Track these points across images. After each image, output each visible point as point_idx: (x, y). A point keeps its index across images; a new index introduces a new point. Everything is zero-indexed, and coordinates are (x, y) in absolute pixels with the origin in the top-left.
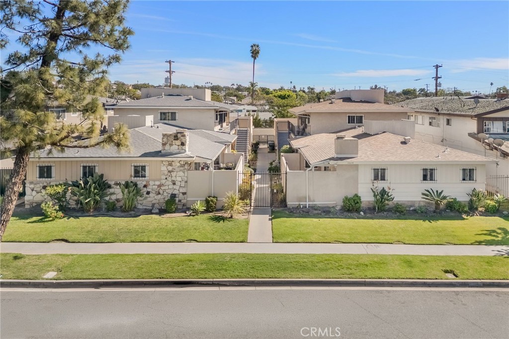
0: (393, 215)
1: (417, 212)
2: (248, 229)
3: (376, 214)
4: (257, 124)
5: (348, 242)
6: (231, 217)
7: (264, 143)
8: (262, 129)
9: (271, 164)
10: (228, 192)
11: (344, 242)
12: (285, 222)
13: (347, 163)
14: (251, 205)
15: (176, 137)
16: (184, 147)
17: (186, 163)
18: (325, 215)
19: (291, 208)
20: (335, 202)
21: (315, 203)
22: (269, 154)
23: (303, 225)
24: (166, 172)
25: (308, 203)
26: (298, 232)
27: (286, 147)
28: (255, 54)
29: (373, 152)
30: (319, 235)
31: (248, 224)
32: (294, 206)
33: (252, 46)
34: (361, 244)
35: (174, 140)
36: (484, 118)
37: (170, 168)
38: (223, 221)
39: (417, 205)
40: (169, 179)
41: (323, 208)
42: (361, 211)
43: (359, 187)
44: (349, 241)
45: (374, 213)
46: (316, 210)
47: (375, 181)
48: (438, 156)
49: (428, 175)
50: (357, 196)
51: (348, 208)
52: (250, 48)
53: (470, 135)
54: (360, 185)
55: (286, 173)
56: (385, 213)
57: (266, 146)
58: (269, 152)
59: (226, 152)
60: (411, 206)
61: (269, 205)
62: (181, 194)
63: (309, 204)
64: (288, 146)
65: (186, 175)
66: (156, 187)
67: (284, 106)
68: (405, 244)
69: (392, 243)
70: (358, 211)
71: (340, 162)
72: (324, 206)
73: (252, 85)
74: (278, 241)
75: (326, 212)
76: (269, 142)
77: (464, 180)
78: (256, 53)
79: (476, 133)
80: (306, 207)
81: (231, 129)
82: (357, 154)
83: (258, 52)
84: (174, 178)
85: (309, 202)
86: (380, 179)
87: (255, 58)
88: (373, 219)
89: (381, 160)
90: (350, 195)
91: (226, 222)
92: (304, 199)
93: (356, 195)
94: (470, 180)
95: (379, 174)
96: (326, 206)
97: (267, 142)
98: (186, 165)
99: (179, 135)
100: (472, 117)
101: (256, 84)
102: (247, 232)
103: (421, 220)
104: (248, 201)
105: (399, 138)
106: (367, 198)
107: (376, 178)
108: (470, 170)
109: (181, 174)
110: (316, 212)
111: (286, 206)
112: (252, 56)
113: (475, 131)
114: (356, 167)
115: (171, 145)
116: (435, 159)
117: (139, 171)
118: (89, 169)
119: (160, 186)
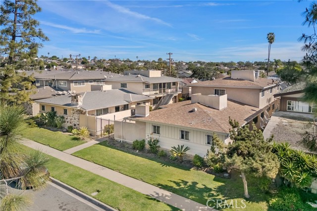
2: (76, 146)
24: (72, 114)
25: (122, 140)
35: (75, 98)
37: (73, 112)
40: (73, 117)
43: (146, 135)
49: (185, 135)
68: (119, 172)
69: (113, 170)
82: (145, 115)
84: (75, 117)
86: (157, 133)
90: (141, 140)
95: (156, 130)
109: (77, 115)
114: (145, 123)
117: (65, 112)
118: (53, 109)
119: (71, 119)
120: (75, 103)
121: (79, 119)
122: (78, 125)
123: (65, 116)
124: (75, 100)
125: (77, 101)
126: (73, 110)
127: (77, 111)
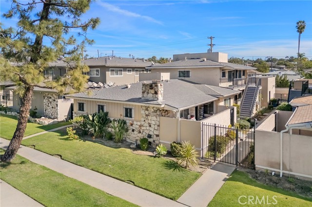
14: (215, 159)
15: (151, 87)
16: (157, 96)
17: (158, 109)
19: (259, 172)
21: (291, 173)
24: (144, 116)
25: (281, 172)
31: (197, 179)
32: (263, 171)
33: (298, 23)
35: (150, 89)
37: (147, 112)
40: (147, 121)
46: (290, 182)
55: (254, 132)
62: (155, 136)
63: (283, 173)
65: (158, 120)
66: (138, 126)
80: (279, 175)
83: (304, 27)
84: (150, 121)
85: (283, 170)
91: (177, 170)
92: (278, 166)
98: (158, 111)
99: (153, 85)
109: (154, 118)
111: (254, 168)
112: (298, 31)
115: (148, 93)
117: (128, 112)
118: (101, 108)
119: (141, 126)
120: (150, 96)
121: (159, 126)
122: (157, 136)
123: (128, 121)
124: (152, 91)
125: (156, 93)
126: (147, 110)
127: (155, 111)
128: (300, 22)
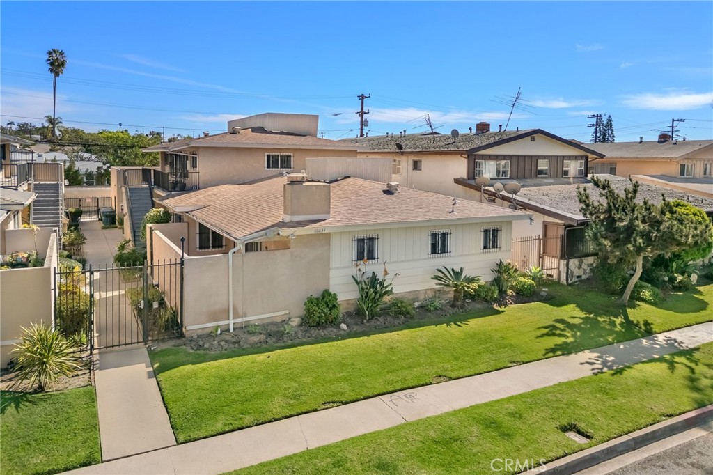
0: (397, 322)
1: (429, 311)
2: (95, 415)
3: (368, 324)
4: (74, 178)
5: (351, 399)
6: (41, 389)
7: (89, 213)
8: (84, 189)
9: (122, 247)
10: (29, 326)
11: (344, 400)
12: (193, 375)
13: (313, 232)
14: (92, 347)
18: (276, 342)
19: (195, 337)
20: (287, 312)
21: (246, 319)
22: (105, 231)
23: (239, 378)
25: (231, 322)
26: (235, 397)
27: (154, 212)
28: (56, 65)
29: (349, 209)
30: (284, 395)
31: (93, 400)
32: (200, 332)
33: (50, 53)
34: (377, 398)
36: (475, 155)
38: (17, 407)
39: (422, 297)
41: (264, 326)
42: (341, 323)
43: (331, 276)
44: (353, 396)
45: (362, 323)
46: (253, 333)
47: (359, 262)
48: (453, 211)
49: (439, 244)
50: (330, 294)
51: (318, 319)
52: (47, 57)
53: (457, 181)
54: (332, 273)
55: (182, 263)
56: (381, 319)
57: (95, 218)
58: (104, 228)
59: (11, 226)
60: (415, 300)
61: (141, 339)
63: (234, 324)
64: (162, 209)
67: (127, 147)
68: (451, 379)
69: (431, 384)
70: (334, 323)
71: (300, 231)
72: (265, 322)
73: (52, 121)
74: (193, 436)
75: (274, 336)
76: (102, 210)
77: (485, 247)
78: (59, 66)
79: (465, 177)
80: (228, 330)
81: (20, 182)
82: (329, 213)
83: (62, 64)
85: (234, 318)
86: (365, 258)
87: (57, 74)
88: (368, 336)
89: (370, 222)
90: (316, 294)
91: (26, 407)
92: (225, 313)
93: (326, 293)
94: (493, 247)
95: (366, 249)
96: (269, 321)
97: (99, 210)
100: (461, 153)
101: (60, 120)
102: (96, 427)
103: (442, 323)
104: (83, 337)
105: (377, 185)
106: (346, 295)
107: (360, 257)
108: (494, 231)
110: (255, 339)
111: (181, 335)
112: (51, 71)
113: (464, 175)
114: (326, 237)
116: (450, 216)
128: (55, 52)
